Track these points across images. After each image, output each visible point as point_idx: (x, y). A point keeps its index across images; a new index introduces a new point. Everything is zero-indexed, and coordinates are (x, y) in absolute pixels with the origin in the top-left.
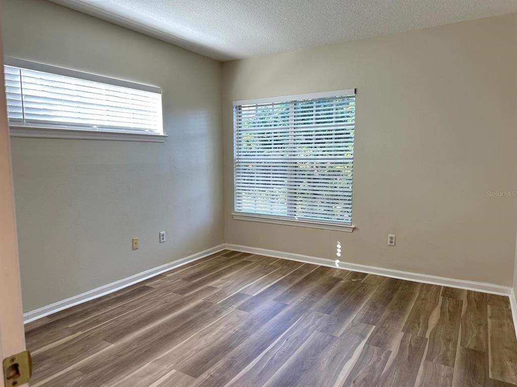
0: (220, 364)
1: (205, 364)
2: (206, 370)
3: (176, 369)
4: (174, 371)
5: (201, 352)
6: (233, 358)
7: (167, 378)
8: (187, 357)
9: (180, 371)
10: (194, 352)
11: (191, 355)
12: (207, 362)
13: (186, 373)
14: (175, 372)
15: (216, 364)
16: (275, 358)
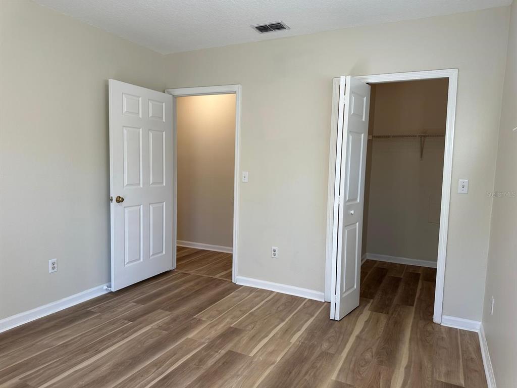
0: (210, 362)
1: (225, 362)
2: (222, 357)
3: (250, 356)
4: (252, 355)
5: (232, 374)
6: (198, 368)
7: (254, 350)
8: (245, 368)
9: (246, 356)
10: (240, 373)
11: (242, 369)
12: (223, 363)
13: (240, 354)
14: (249, 354)
15: (215, 362)
16: (155, 369)
